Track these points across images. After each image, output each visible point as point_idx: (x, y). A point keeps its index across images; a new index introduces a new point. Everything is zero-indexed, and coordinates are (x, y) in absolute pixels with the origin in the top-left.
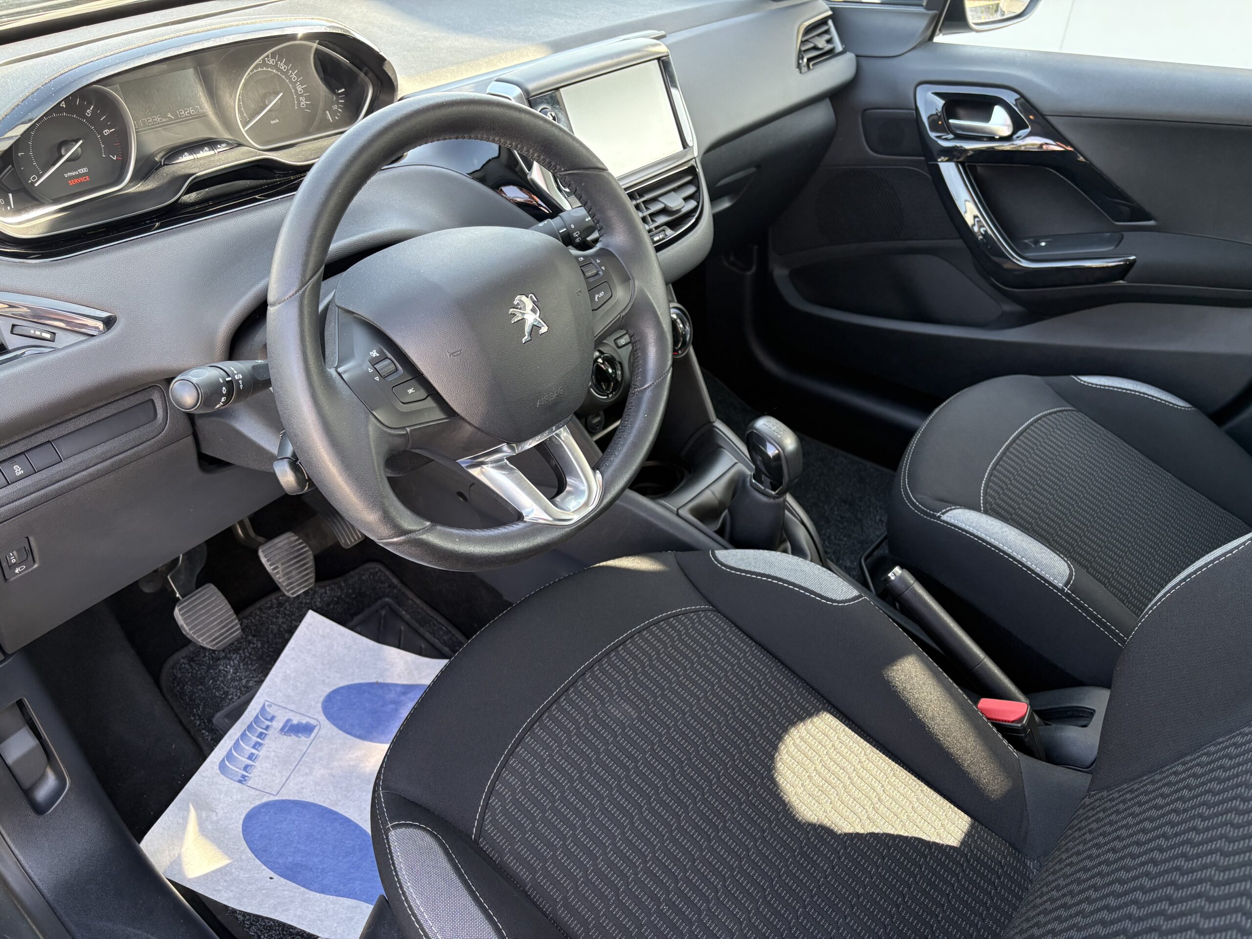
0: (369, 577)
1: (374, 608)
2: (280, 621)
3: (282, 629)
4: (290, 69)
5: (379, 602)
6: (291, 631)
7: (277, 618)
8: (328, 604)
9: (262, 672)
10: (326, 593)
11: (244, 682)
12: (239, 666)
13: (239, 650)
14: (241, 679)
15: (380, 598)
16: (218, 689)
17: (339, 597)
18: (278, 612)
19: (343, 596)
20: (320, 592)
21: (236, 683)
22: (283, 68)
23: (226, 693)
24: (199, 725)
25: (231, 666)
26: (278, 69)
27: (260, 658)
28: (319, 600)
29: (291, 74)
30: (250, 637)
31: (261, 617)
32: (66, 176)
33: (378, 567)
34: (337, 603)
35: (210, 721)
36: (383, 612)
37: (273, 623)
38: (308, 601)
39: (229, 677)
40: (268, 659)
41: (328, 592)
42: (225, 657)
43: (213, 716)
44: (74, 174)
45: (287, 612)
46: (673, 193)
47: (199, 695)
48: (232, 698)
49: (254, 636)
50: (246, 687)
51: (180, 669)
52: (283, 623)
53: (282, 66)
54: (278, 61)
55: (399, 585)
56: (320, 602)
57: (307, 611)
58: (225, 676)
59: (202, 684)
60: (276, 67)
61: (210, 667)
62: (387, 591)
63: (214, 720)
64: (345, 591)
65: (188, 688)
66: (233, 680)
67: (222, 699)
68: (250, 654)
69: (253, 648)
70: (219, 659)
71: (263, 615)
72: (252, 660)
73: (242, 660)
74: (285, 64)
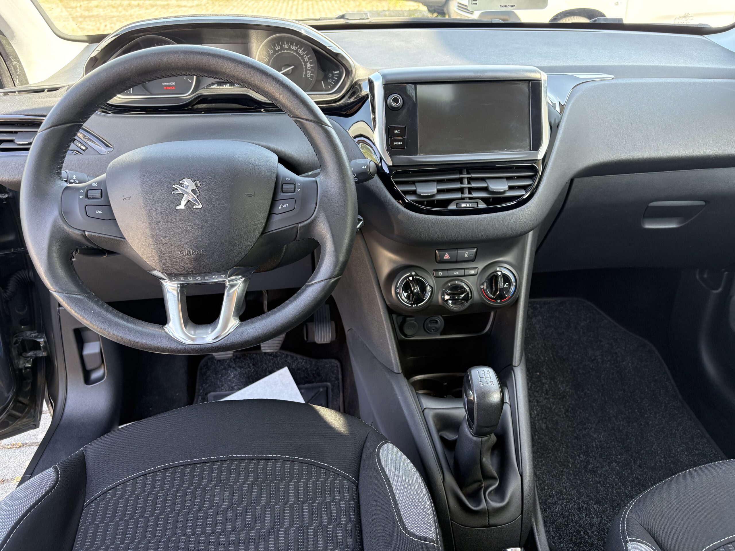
0: (329, 367)
1: (319, 384)
2: (270, 364)
3: (268, 369)
4: (305, 54)
5: (325, 383)
6: (271, 372)
7: (270, 362)
8: (298, 369)
9: (244, 385)
10: (301, 363)
11: (234, 385)
12: (237, 376)
13: (242, 367)
14: (233, 383)
15: (326, 381)
16: (221, 381)
17: (306, 369)
18: (272, 359)
19: (309, 370)
20: (299, 361)
21: (230, 383)
22: (301, 53)
23: (222, 385)
24: (201, 393)
25: (234, 374)
26: (297, 53)
27: (248, 378)
28: (296, 364)
29: (305, 57)
30: (251, 365)
31: (263, 357)
32: (163, 84)
33: (338, 364)
34: (304, 371)
35: (206, 394)
36: (321, 390)
37: (266, 364)
38: (290, 362)
39: (229, 378)
40: (251, 380)
41: (303, 363)
42: (234, 368)
43: (210, 392)
44: (167, 84)
45: (276, 362)
46: (505, 180)
47: (211, 379)
48: (223, 389)
49: (253, 365)
50: (232, 388)
51: (212, 362)
52: (271, 366)
53: (301, 52)
54: (299, 48)
55: (341, 380)
56: (295, 366)
57: (285, 366)
58: (228, 377)
59: (216, 374)
60: (296, 51)
61: (225, 369)
62: (333, 379)
63: (209, 395)
64: (312, 367)
65: (209, 373)
66: (230, 381)
67: (219, 387)
68: (246, 373)
69: (249, 371)
70: (230, 367)
71: (264, 357)
72: (244, 376)
73: (240, 374)
74: (303, 51)
